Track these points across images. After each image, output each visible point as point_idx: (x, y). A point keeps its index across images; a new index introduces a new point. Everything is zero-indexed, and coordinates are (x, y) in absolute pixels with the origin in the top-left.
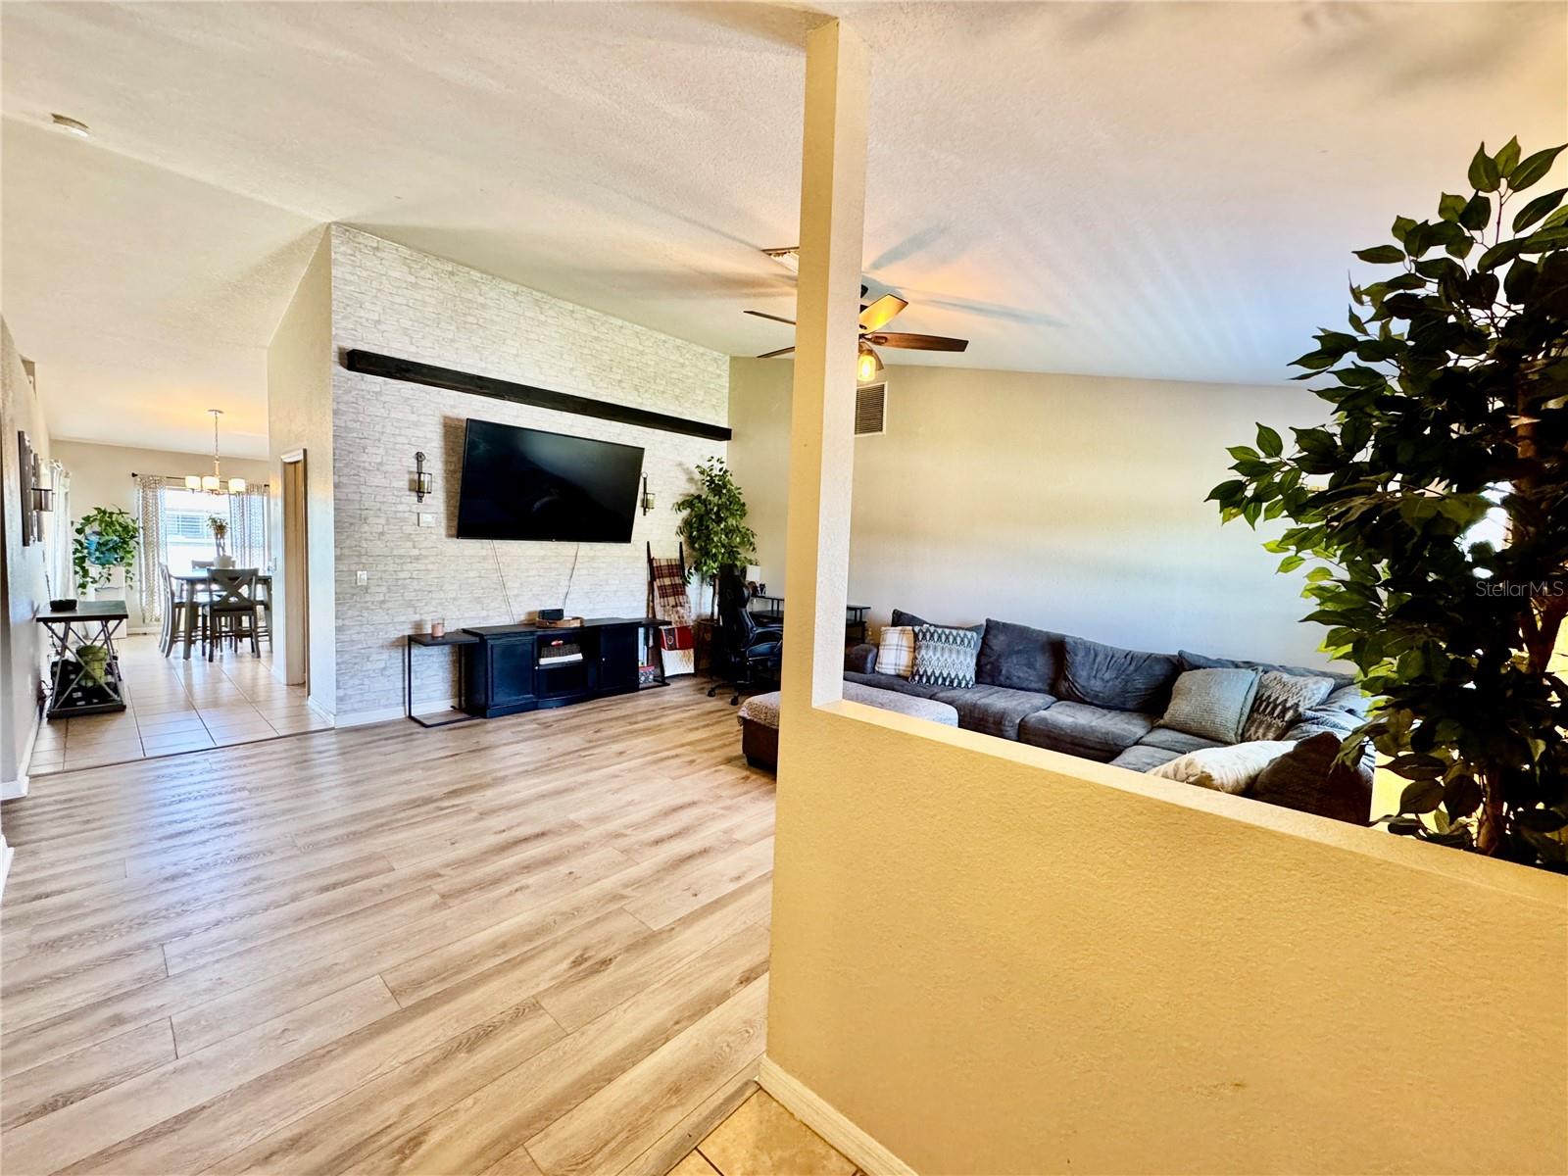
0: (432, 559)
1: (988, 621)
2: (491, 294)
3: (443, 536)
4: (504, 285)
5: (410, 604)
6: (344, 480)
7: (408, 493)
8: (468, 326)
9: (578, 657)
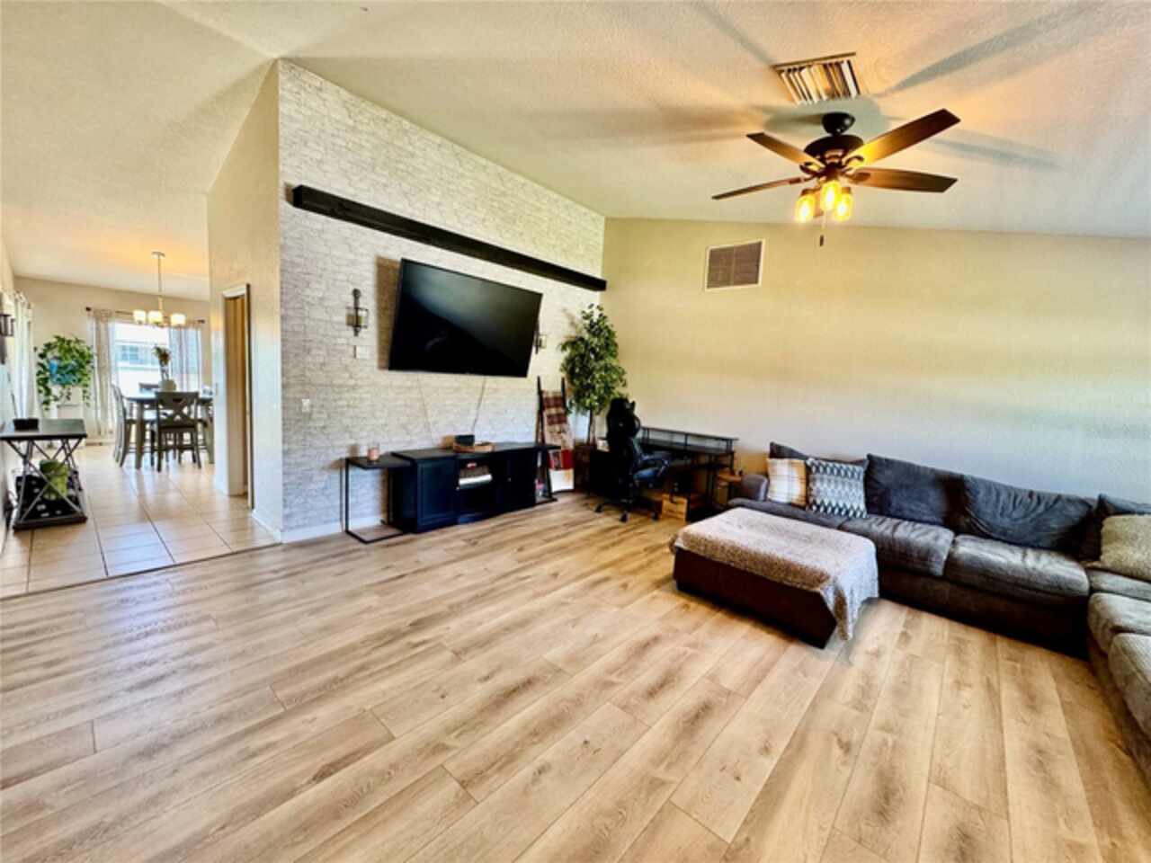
0: (367, 389)
1: (870, 457)
2: (418, 144)
3: (375, 369)
4: (432, 137)
5: (347, 429)
6: (290, 313)
7: (346, 327)
8: (399, 173)
9: (488, 477)
